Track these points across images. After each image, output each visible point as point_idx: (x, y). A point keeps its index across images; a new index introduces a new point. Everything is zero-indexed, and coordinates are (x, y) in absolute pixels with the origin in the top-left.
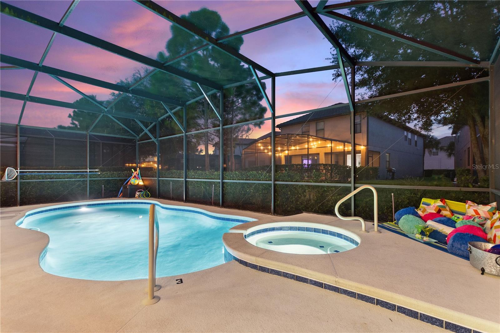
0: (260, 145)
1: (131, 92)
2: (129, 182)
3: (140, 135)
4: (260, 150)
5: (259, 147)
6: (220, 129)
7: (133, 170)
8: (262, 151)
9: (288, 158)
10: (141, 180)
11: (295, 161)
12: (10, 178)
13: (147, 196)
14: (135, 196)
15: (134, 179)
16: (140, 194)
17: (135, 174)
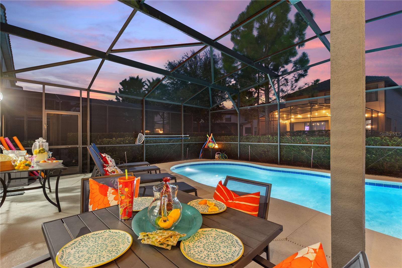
2: (206, 146)
3: (213, 106)
5: (276, 115)
7: (207, 135)
8: (277, 119)
9: (292, 125)
10: (216, 144)
11: (296, 129)
12: (140, 142)
13: (225, 158)
14: (216, 158)
15: (211, 143)
16: (219, 156)
17: (210, 139)
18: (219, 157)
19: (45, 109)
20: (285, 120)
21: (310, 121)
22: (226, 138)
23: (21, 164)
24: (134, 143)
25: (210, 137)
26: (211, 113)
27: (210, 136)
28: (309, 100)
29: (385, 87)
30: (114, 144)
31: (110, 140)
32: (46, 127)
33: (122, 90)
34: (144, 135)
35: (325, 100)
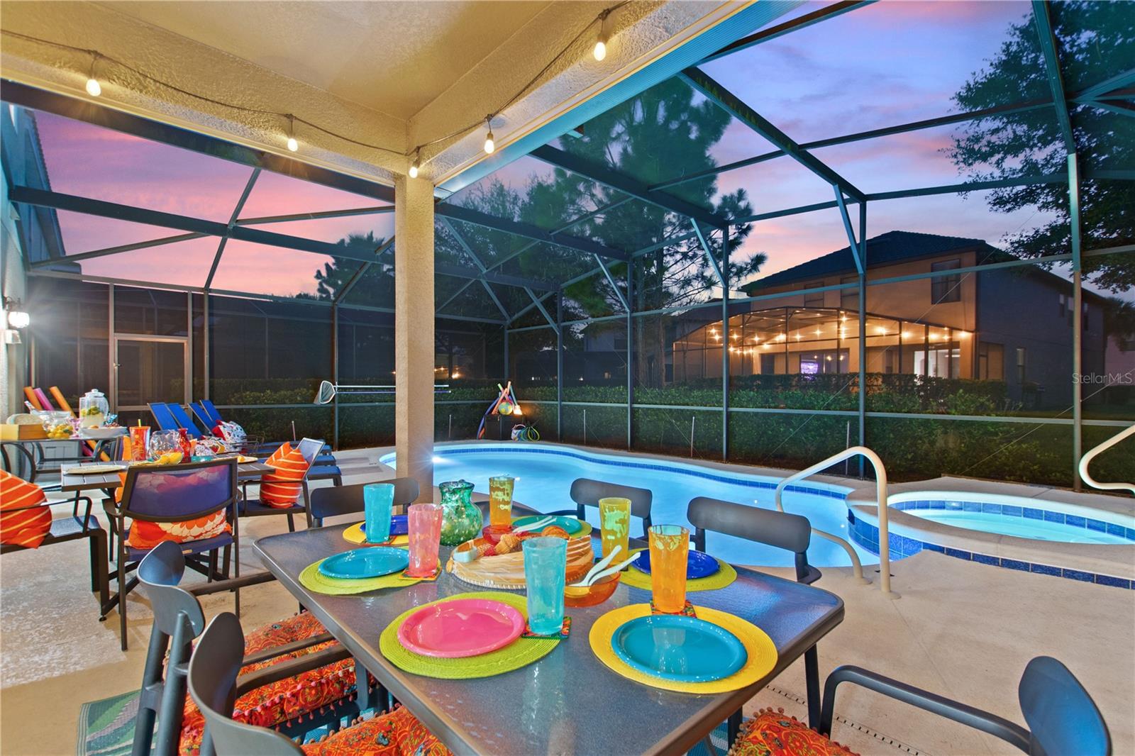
0: (713, 331)
1: (552, 238)
2: (495, 410)
3: (516, 316)
4: (714, 341)
5: (712, 335)
6: (722, 306)
7: (499, 385)
8: (718, 345)
9: (768, 359)
10: (518, 407)
11: (779, 369)
12: (324, 399)
13: (534, 438)
14: (512, 438)
15: (504, 404)
16: (520, 432)
17: (504, 393)
18: (519, 437)
19: (115, 332)
20: (749, 346)
21: (785, 351)
22: (542, 391)
23: (58, 429)
24: (312, 401)
25: (506, 389)
26: (509, 334)
27: (504, 387)
28: (805, 295)
29: (977, 264)
30: (268, 404)
31: (259, 394)
32: (116, 368)
33: (333, 267)
34: (334, 384)
35: (841, 296)
